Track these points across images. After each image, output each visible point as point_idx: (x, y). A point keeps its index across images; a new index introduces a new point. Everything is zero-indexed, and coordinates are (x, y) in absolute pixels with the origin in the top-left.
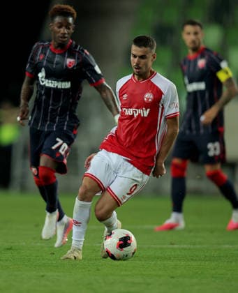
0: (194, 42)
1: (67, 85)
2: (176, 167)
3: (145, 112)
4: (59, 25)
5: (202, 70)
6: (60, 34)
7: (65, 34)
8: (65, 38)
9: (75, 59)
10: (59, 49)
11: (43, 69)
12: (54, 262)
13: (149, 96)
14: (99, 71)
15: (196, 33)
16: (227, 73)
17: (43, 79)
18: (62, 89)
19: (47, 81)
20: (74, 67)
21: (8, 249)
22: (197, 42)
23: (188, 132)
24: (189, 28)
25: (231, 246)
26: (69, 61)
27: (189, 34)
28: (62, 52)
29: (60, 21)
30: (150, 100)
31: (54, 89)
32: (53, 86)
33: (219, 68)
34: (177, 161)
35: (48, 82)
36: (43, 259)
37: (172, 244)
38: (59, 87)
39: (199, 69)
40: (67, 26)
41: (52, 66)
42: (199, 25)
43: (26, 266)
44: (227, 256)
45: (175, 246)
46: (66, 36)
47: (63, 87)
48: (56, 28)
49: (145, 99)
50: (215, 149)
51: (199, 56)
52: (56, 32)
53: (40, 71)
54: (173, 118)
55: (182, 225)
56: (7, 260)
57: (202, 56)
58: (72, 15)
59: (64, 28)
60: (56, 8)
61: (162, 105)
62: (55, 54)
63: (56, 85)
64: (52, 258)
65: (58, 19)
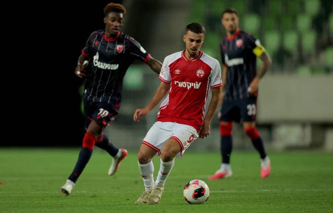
0: (231, 26)
1: (115, 67)
2: (223, 128)
3: (197, 85)
4: (112, 19)
5: (240, 49)
6: (113, 27)
7: (118, 26)
8: (117, 29)
9: (123, 45)
10: (111, 38)
11: (97, 53)
12: (128, 206)
13: (200, 73)
14: (144, 51)
15: (233, 19)
16: (261, 49)
17: (96, 62)
18: (111, 70)
19: (100, 63)
20: (123, 51)
21: (92, 197)
22: (234, 27)
23: (230, 98)
24: (227, 16)
25: (270, 191)
26: (119, 47)
27: (227, 20)
28: (114, 40)
29: (114, 16)
30: (202, 76)
31: (104, 70)
32: (103, 68)
33: (255, 46)
34: (224, 123)
35: (100, 65)
36: (120, 204)
37: (222, 190)
38: (109, 68)
39: (238, 48)
40: (119, 20)
41: (105, 51)
42: (235, 12)
43: (107, 209)
44: (266, 198)
45: (225, 191)
46: (118, 28)
47: (112, 69)
48: (110, 22)
49: (198, 75)
50: (253, 110)
51: (236, 37)
52: (110, 25)
53: (95, 55)
54: (217, 88)
55: (230, 173)
56: (91, 206)
57: (239, 37)
58: (122, 11)
59: (116, 21)
60: (110, 6)
61: (210, 78)
62: (107, 42)
63: (106, 67)
64: (127, 203)
65: (111, 15)
